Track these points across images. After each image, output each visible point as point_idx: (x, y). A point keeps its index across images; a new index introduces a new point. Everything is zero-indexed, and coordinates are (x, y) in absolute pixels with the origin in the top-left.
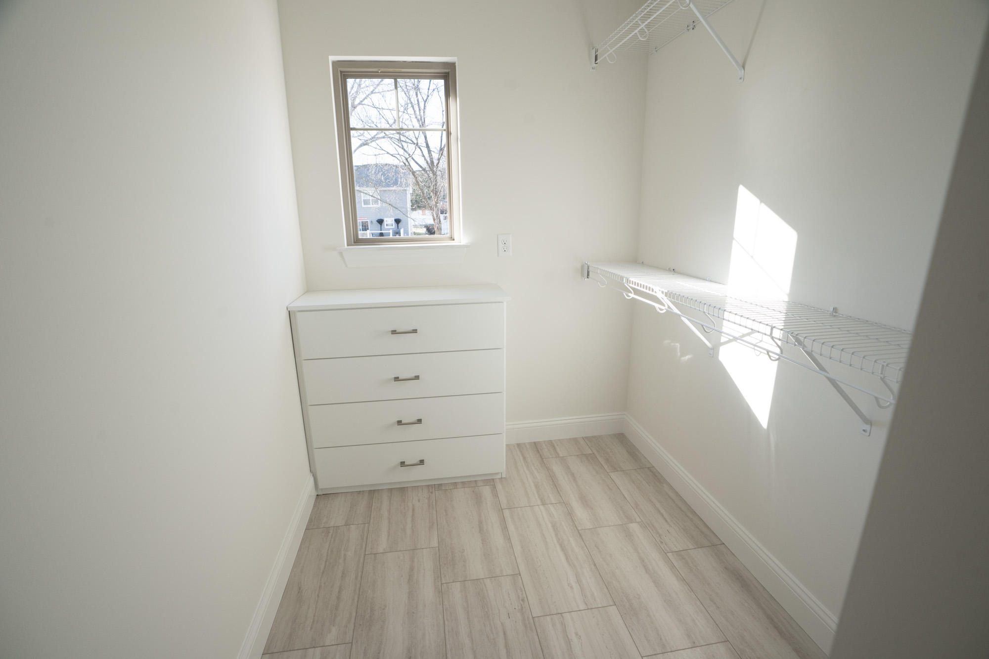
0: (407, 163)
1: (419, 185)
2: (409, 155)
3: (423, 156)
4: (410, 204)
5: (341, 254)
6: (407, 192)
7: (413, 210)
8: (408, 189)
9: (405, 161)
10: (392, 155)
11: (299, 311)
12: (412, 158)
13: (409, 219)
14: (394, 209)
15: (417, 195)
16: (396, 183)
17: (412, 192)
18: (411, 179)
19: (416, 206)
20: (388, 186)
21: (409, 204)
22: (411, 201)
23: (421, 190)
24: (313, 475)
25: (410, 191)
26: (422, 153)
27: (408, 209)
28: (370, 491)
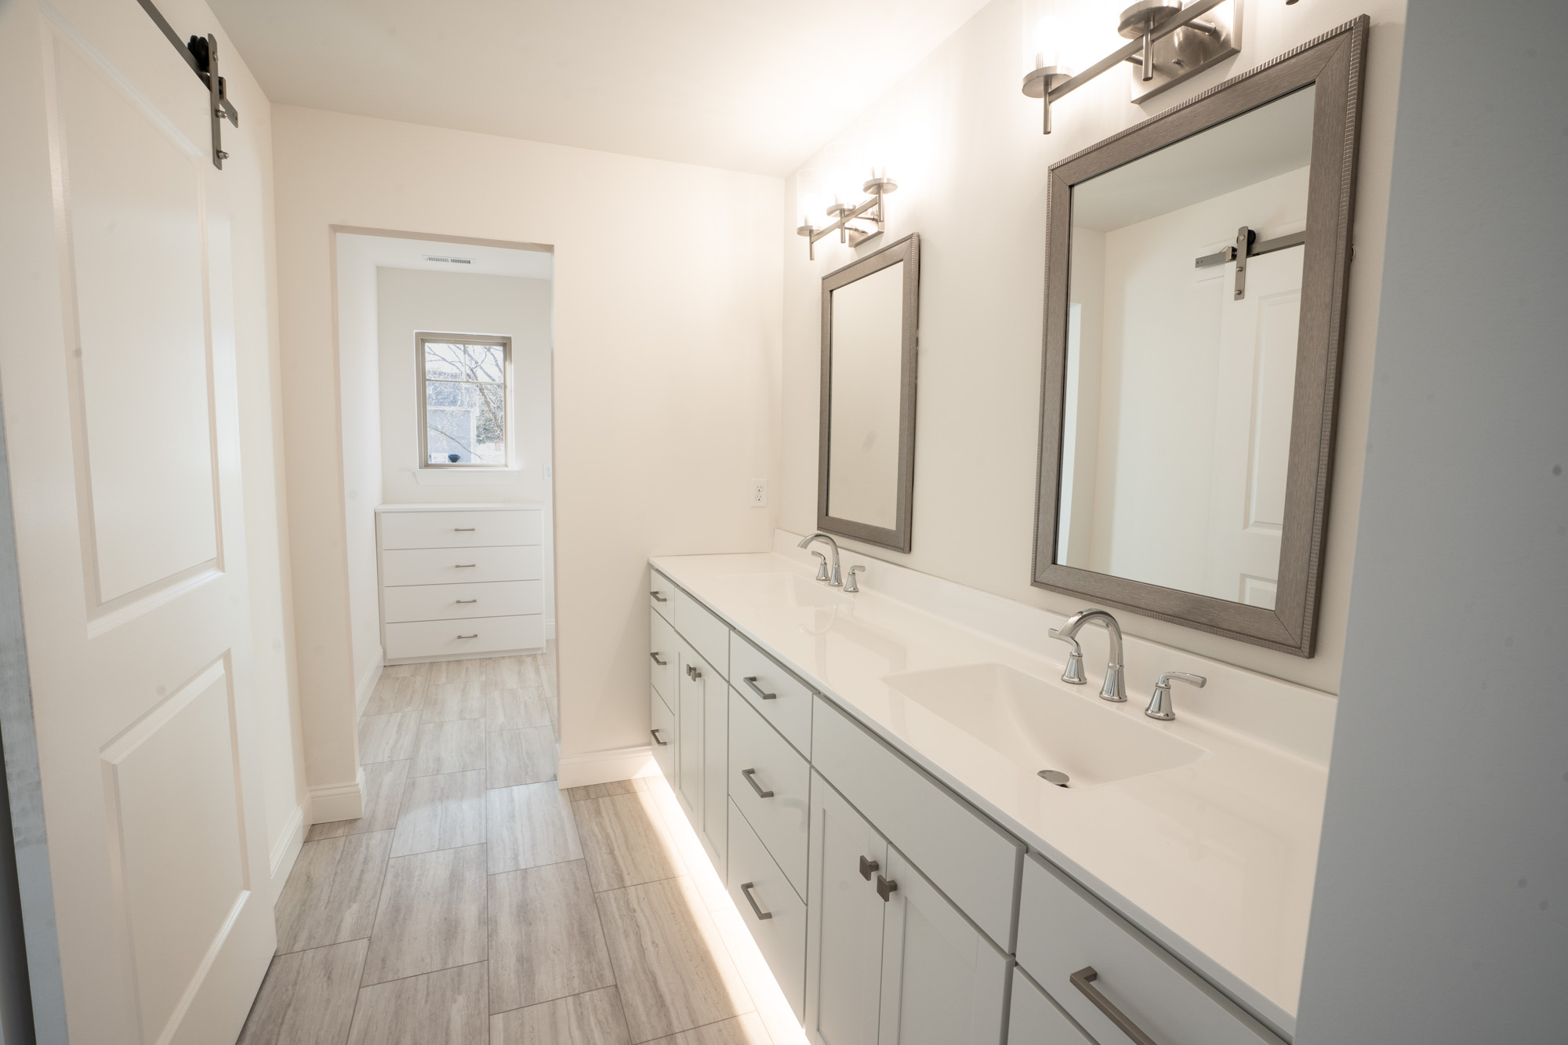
0: (472, 375)
1: (489, 406)
2: (476, 363)
3: (497, 365)
4: (475, 433)
5: (414, 474)
6: (471, 414)
7: (480, 441)
8: (472, 410)
9: (469, 372)
10: (450, 363)
11: (383, 512)
12: (481, 368)
13: (473, 456)
14: (449, 440)
15: (486, 420)
16: (454, 403)
17: (478, 415)
18: (478, 398)
19: (484, 436)
20: (441, 404)
21: (473, 433)
22: (478, 428)
23: (494, 413)
24: (383, 648)
25: (476, 412)
26: (496, 361)
27: (472, 440)
28: (430, 663)
